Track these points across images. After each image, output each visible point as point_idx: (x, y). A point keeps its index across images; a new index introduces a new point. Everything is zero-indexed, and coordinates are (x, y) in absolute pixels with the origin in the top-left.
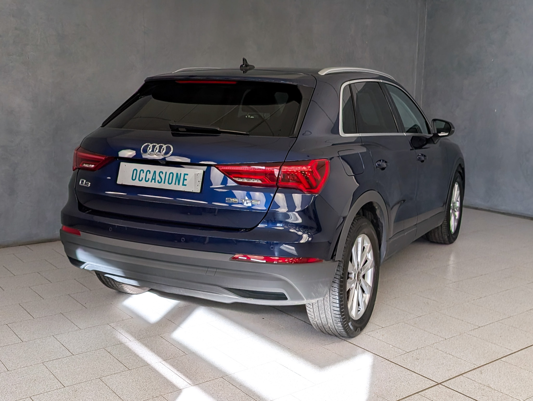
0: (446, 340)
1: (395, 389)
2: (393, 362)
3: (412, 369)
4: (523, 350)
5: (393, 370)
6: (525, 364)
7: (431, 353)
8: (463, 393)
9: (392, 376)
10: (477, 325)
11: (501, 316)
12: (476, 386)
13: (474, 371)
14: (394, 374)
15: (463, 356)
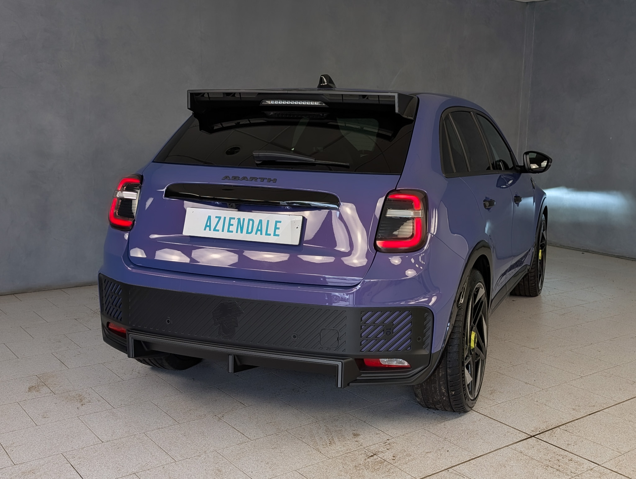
0: (543, 390)
1: (483, 442)
2: (482, 413)
3: (503, 421)
4: (628, 401)
5: (482, 422)
6: (629, 416)
7: (526, 404)
8: (558, 446)
9: (480, 428)
10: (580, 375)
11: (606, 365)
12: (573, 438)
13: (573, 423)
14: (482, 426)
15: (561, 407)
